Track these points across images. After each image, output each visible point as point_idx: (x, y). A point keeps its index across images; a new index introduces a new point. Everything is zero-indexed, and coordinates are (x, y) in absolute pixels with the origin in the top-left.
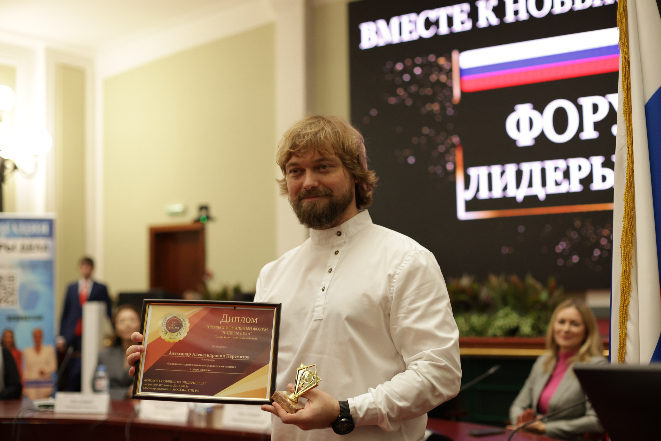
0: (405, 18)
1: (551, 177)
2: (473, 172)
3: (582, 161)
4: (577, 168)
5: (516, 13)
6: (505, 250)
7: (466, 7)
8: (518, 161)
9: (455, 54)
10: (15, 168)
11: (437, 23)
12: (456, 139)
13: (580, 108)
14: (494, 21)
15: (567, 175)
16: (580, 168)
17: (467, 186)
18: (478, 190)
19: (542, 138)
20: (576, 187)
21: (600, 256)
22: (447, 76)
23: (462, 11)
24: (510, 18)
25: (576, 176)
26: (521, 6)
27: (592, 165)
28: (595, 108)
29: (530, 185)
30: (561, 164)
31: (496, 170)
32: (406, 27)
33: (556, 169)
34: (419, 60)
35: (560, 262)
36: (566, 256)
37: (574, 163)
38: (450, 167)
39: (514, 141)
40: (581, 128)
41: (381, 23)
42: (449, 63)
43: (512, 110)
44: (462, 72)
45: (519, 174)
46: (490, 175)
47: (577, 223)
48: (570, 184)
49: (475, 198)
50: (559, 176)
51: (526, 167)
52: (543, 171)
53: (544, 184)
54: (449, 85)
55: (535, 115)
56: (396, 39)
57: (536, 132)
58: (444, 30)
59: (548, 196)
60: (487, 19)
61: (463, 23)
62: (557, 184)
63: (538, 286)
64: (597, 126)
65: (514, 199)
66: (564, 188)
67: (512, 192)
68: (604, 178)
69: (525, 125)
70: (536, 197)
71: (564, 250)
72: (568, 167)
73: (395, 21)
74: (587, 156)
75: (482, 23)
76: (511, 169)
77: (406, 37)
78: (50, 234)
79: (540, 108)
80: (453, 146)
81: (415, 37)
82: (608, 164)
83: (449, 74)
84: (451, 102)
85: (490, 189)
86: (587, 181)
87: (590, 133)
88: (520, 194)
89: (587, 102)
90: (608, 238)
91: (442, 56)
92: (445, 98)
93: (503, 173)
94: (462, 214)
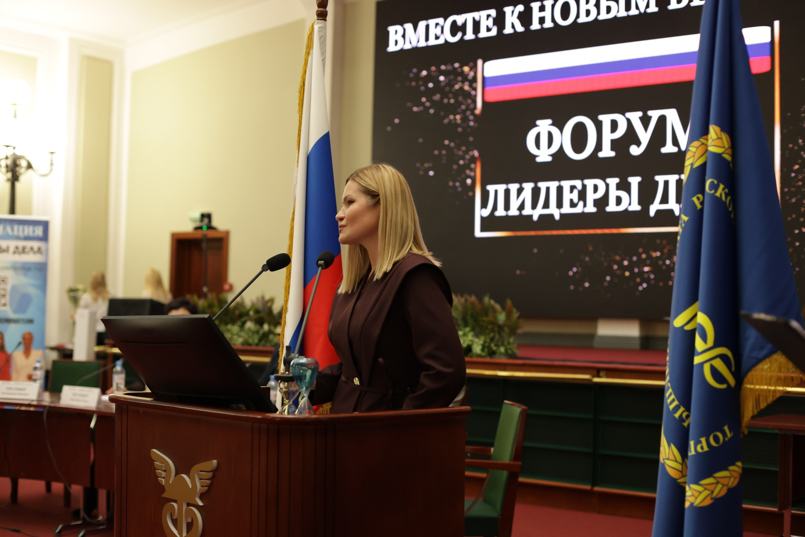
0: (432, 22)
1: (567, 196)
2: (491, 188)
3: (598, 182)
4: (593, 189)
5: (542, 20)
6: (518, 272)
7: (493, 12)
8: (536, 180)
9: (480, 63)
10: (29, 166)
11: (463, 28)
12: (476, 153)
13: (599, 126)
14: (520, 28)
15: (582, 195)
16: (596, 188)
17: (484, 205)
18: (495, 208)
19: (560, 154)
20: (591, 208)
22: (470, 86)
23: (488, 16)
24: (535, 26)
25: (591, 197)
26: (547, 14)
27: (607, 186)
28: (614, 126)
29: (546, 205)
30: (578, 183)
31: (514, 187)
32: (433, 31)
33: (573, 188)
34: (443, 67)
35: (572, 287)
36: (578, 280)
37: (590, 183)
38: (469, 181)
40: (599, 147)
41: (409, 27)
42: (473, 73)
43: (534, 125)
44: (486, 81)
45: (536, 192)
46: (507, 193)
47: (591, 247)
48: (585, 205)
49: (492, 215)
50: (575, 196)
51: (543, 185)
52: (560, 190)
53: (560, 205)
54: (473, 95)
55: (555, 131)
56: (422, 44)
57: (554, 149)
58: (470, 36)
60: (513, 26)
61: (489, 30)
62: (573, 205)
64: (615, 144)
65: (530, 217)
66: (579, 209)
67: (527, 211)
68: (619, 201)
69: (544, 140)
71: (575, 274)
72: (584, 187)
73: (422, 25)
74: (604, 177)
75: (508, 30)
76: (528, 187)
77: (432, 42)
78: (45, 238)
79: (560, 125)
80: (473, 160)
81: (441, 41)
82: (624, 186)
83: (474, 85)
84: (473, 113)
85: (507, 207)
86: (602, 203)
87: (607, 152)
88: (536, 214)
89: (606, 119)
90: (620, 264)
91: (467, 65)
92: (467, 108)
93: (520, 191)
94: (478, 233)
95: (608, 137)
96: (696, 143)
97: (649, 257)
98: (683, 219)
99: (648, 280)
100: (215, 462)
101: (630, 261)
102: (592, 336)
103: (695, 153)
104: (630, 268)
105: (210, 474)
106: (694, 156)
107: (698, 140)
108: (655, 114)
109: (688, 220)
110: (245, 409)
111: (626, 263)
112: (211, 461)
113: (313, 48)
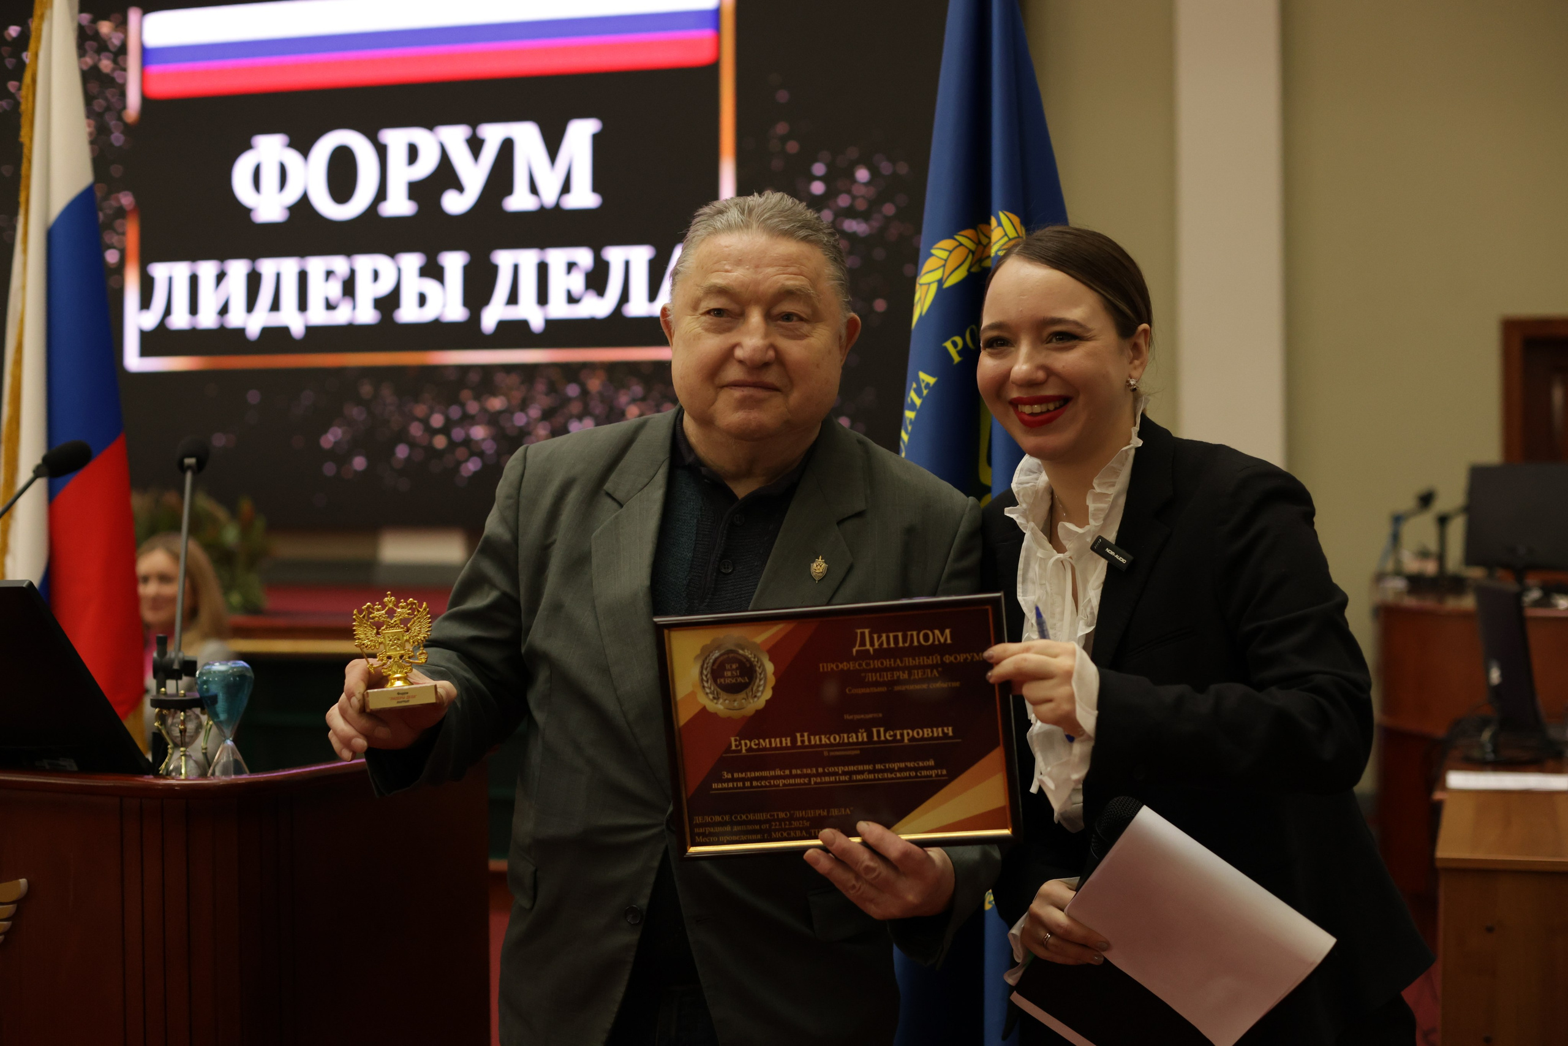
1: (319, 290)
2: (160, 271)
3: (381, 262)
4: (370, 276)
6: (220, 440)
8: (253, 255)
9: (134, 15)
12: (126, 199)
13: (382, 151)
15: (349, 288)
16: (376, 275)
17: (146, 303)
18: (168, 311)
19: (303, 208)
20: (366, 314)
21: (408, 460)
22: (115, 61)
25: (367, 292)
27: (399, 270)
28: (413, 154)
29: (275, 306)
30: (340, 264)
31: (207, 270)
33: (329, 274)
35: (329, 469)
36: (340, 456)
37: (364, 264)
38: (112, 257)
39: (247, 211)
40: (381, 194)
42: (121, 35)
43: (248, 146)
44: (147, 54)
45: (254, 281)
46: (194, 280)
47: (366, 390)
48: (354, 308)
49: (162, 325)
50: (334, 289)
51: (268, 267)
52: (303, 277)
53: (303, 306)
54: (119, 81)
55: (292, 158)
57: (291, 195)
59: (311, 330)
62: (330, 306)
63: (221, 513)
64: (415, 190)
65: (241, 332)
66: (342, 316)
67: (237, 318)
68: (422, 300)
69: (270, 178)
70: (285, 330)
71: (336, 443)
72: (353, 272)
74: (392, 252)
76: (238, 269)
79: (303, 145)
80: (121, 213)
82: (432, 271)
83: (120, 59)
84: (120, 118)
85: (194, 309)
86: (388, 303)
87: (399, 205)
88: (254, 324)
89: (396, 139)
90: (425, 422)
91: (106, 18)
92: (108, 108)
93: (221, 277)
94: (134, 361)
95: (401, 176)
96: (947, 244)
97: (484, 410)
98: (923, 381)
99: (481, 454)
100: (23, 881)
101: (448, 420)
102: (370, 565)
103: (946, 260)
104: (445, 430)
105: (11, 909)
106: (944, 266)
107: (951, 237)
108: (493, 134)
109: (936, 384)
110: (75, 768)
111: (437, 420)
112: (14, 882)
113: (51, 6)
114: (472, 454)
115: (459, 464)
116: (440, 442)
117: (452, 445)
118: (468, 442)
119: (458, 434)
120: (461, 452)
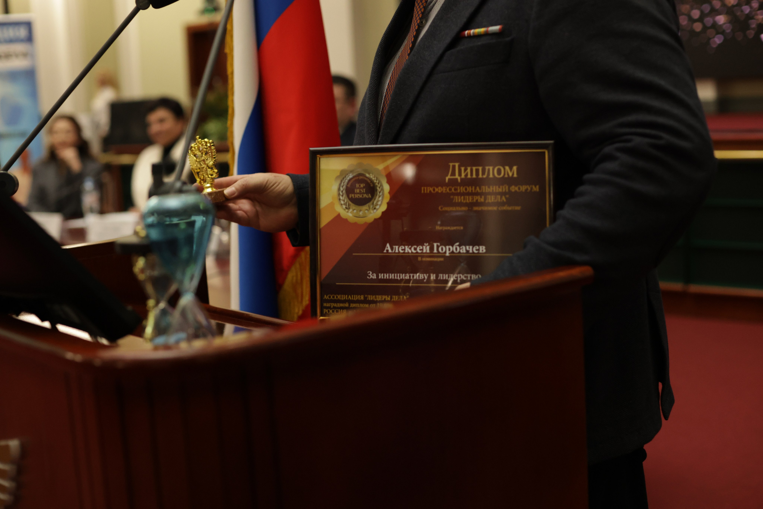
78: (30, 39)
99: (723, 33)
100: (14, 443)
101: (702, 12)
104: (701, 20)
111: (696, 14)
112: (6, 442)
114: (718, 33)
115: (709, 39)
116: (698, 27)
117: (705, 28)
118: (715, 25)
119: (709, 21)
120: (711, 32)
